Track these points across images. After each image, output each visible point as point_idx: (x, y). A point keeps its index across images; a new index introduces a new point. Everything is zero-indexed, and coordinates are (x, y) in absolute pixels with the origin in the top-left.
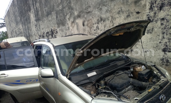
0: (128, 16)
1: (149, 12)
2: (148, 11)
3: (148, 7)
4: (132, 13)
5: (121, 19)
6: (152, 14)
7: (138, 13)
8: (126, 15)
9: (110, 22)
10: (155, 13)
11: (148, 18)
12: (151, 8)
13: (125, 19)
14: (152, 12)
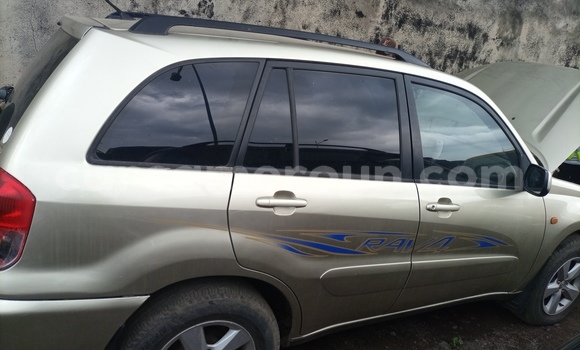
0: (335, 13)
1: (382, 24)
2: (380, 20)
3: (381, 10)
4: (346, 8)
5: (314, 12)
6: (384, 30)
7: (360, 14)
8: (331, 7)
9: (276, 8)
10: (390, 30)
11: (377, 35)
12: (386, 16)
13: (325, 17)
14: (386, 27)
